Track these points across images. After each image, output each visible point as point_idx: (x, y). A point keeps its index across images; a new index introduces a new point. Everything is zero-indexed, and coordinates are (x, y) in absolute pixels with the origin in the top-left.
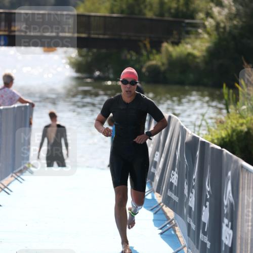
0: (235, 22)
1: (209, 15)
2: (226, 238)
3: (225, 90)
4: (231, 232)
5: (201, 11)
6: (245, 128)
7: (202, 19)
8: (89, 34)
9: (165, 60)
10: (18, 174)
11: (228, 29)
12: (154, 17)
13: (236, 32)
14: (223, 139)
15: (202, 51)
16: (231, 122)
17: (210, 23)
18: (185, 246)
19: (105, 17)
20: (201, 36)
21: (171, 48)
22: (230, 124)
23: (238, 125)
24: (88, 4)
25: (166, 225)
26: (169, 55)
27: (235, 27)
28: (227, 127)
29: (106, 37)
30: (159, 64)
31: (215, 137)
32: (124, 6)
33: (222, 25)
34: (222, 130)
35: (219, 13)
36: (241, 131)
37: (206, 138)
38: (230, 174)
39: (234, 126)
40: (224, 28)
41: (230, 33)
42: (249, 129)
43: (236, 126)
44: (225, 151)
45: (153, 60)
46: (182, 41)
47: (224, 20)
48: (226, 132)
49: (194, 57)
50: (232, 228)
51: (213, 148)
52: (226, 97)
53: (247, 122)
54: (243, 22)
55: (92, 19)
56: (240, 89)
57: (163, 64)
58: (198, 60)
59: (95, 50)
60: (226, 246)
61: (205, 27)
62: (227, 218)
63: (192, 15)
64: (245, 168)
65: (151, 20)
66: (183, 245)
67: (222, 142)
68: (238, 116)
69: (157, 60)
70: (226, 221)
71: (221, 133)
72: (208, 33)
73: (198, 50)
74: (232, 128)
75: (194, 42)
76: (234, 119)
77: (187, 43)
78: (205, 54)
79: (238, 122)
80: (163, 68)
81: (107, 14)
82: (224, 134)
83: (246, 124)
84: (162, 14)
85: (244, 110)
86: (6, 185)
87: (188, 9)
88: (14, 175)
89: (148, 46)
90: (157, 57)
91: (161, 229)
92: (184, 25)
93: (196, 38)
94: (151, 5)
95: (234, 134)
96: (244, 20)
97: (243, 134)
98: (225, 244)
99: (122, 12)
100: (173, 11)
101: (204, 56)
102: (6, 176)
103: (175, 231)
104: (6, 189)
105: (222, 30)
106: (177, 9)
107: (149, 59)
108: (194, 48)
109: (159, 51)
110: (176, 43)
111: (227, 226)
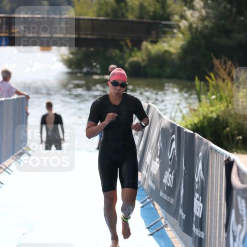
0: (206, 23)
1: (183, 17)
2: (197, 210)
3: (197, 82)
4: (201, 205)
5: (176, 14)
6: (214, 115)
7: (177, 21)
8: (79, 35)
9: (145, 57)
10: (18, 157)
11: (199, 29)
12: (135, 20)
13: (206, 32)
14: (195, 125)
15: (177, 49)
16: (203, 110)
17: (183, 24)
18: (162, 218)
19: (93, 20)
20: (176, 36)
21: (150, 47)
22: (201, 111)
23: (208, 112)
24: (78, 8)
25: (146, 200)
26: (149, 53)
27: (206, 27)
28: (199, 114)
29: (94, 37)
30: (140, 60)
31: (189, 123)
32: (109, 10)
33: (194, 26)
34: (195, 116)
35: (192, 15)
36: (211, 118)
37: (181, 124)
38: (200, 154)
39: (205, 113)
40: (196, 28)
41: (201, 33)
42: (218, 116)
43: (207, 114)
44: (197, 135)
45: (135, 56)
46: (160, 40)
47: (196, 22)
48: (198, 119)
49: (170, 54)
50: (202, 202)
51: (186, 132)
52: (198, 88)
53: (217, 109)
54: (212, 23)
55: (81, 22)
56: (210, 81)
57: (143, 60)
58: (174, 57)
59: (84, 49)
60: (197, 217)
61: (179, 27)
62: (198, 193)
63: (168, 18)
64: (214, 150)
65: (132, 22)
66: (161, 217)
67: (195, 127)
68: (209, 104)
69: (138, 57)
70: (197, 195)
71: (194, 119)
72: (182, 33)
73: (174, 48)
74: (203, 115)
75: (170, 41)
76: (205, 107)
77: (164, 42)
78: (179, 51)
79: (208, 110)
80: (143, 64)
81: (95, 18)
82: (196, 120)
83: (215, 112)
84: (141, 17)
85: (213, 99)
86: (7, 166)
87: (164, 12)
88: (14, 157)
89: (130, 44)
90: (138, 54)
91: (142, 203)
92: (161, 26)
93: (172, 37)
94: (132, 9)
95: (205, 120)
96: (213, 21)
97: (213, 120)
98: (196, 215)
99: (107, 15)
100: (151, 14)
101: (179, 53)
102: (8, 158)
103: (154, 205)
104: (7, 170)
105: (194, 30)
106: (155, 12)
107: (131, 56)
108: (170, 46)
109: (139, 49)
110: (154, 42)
111: (198, 199)
